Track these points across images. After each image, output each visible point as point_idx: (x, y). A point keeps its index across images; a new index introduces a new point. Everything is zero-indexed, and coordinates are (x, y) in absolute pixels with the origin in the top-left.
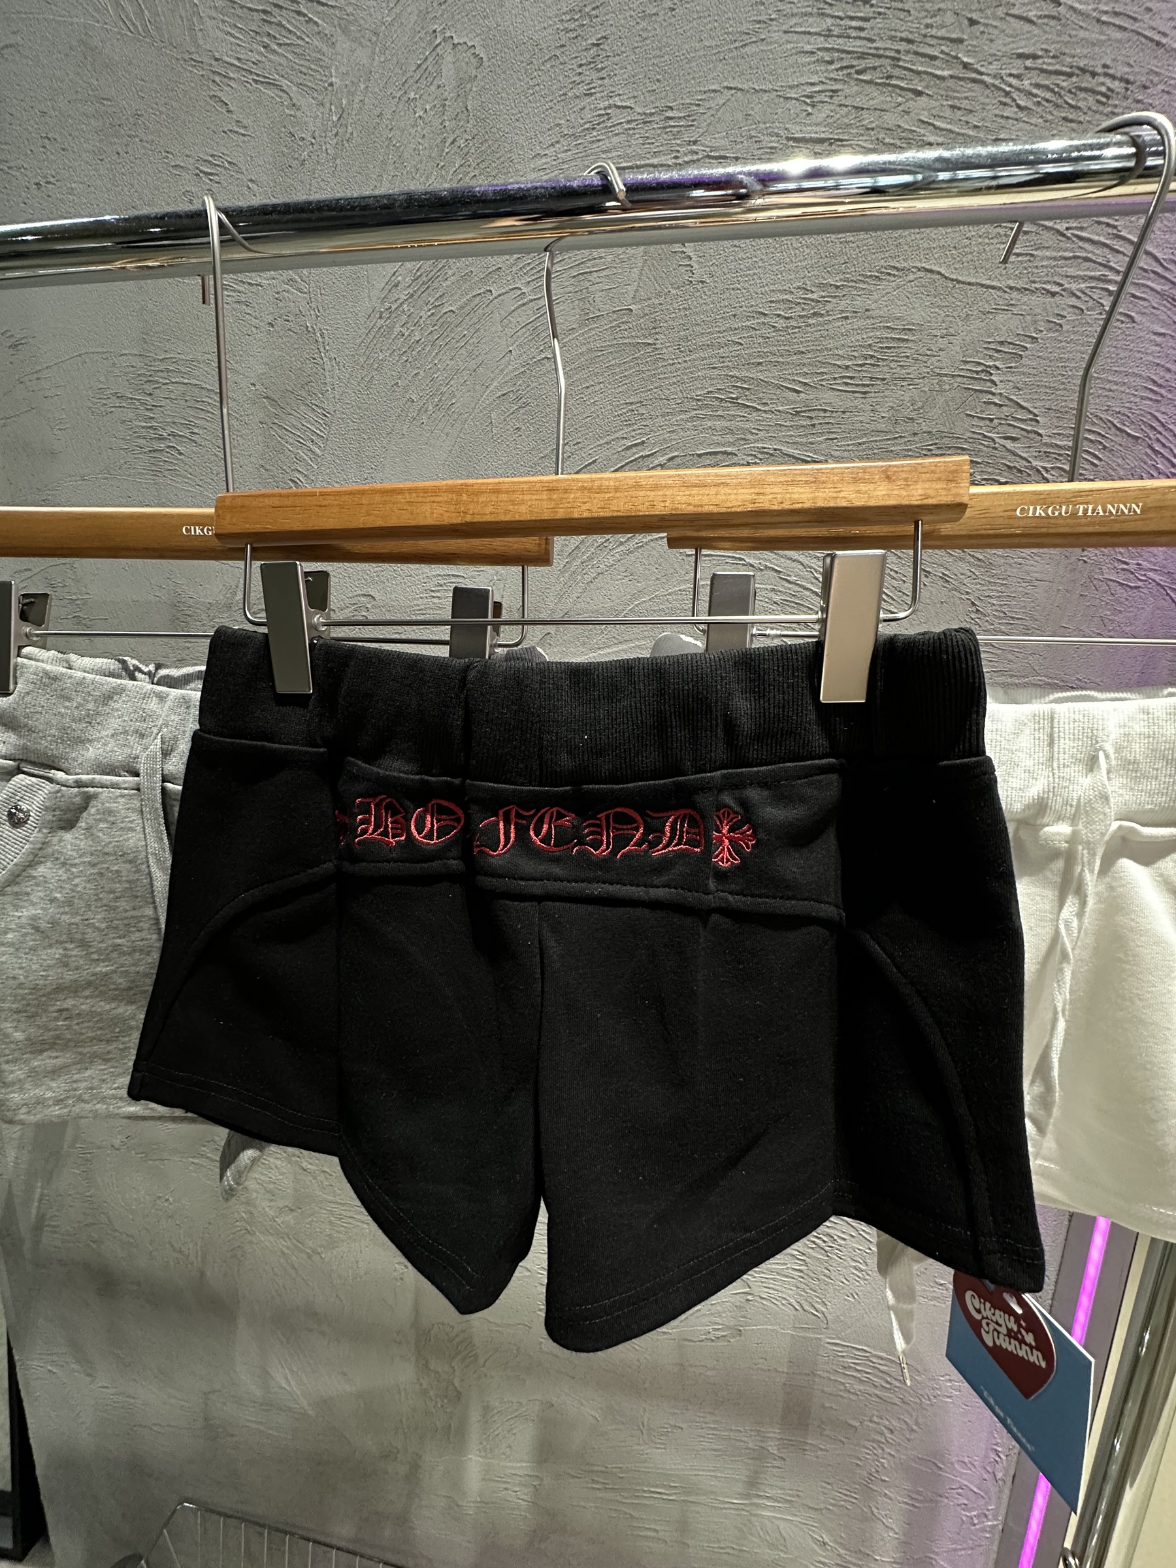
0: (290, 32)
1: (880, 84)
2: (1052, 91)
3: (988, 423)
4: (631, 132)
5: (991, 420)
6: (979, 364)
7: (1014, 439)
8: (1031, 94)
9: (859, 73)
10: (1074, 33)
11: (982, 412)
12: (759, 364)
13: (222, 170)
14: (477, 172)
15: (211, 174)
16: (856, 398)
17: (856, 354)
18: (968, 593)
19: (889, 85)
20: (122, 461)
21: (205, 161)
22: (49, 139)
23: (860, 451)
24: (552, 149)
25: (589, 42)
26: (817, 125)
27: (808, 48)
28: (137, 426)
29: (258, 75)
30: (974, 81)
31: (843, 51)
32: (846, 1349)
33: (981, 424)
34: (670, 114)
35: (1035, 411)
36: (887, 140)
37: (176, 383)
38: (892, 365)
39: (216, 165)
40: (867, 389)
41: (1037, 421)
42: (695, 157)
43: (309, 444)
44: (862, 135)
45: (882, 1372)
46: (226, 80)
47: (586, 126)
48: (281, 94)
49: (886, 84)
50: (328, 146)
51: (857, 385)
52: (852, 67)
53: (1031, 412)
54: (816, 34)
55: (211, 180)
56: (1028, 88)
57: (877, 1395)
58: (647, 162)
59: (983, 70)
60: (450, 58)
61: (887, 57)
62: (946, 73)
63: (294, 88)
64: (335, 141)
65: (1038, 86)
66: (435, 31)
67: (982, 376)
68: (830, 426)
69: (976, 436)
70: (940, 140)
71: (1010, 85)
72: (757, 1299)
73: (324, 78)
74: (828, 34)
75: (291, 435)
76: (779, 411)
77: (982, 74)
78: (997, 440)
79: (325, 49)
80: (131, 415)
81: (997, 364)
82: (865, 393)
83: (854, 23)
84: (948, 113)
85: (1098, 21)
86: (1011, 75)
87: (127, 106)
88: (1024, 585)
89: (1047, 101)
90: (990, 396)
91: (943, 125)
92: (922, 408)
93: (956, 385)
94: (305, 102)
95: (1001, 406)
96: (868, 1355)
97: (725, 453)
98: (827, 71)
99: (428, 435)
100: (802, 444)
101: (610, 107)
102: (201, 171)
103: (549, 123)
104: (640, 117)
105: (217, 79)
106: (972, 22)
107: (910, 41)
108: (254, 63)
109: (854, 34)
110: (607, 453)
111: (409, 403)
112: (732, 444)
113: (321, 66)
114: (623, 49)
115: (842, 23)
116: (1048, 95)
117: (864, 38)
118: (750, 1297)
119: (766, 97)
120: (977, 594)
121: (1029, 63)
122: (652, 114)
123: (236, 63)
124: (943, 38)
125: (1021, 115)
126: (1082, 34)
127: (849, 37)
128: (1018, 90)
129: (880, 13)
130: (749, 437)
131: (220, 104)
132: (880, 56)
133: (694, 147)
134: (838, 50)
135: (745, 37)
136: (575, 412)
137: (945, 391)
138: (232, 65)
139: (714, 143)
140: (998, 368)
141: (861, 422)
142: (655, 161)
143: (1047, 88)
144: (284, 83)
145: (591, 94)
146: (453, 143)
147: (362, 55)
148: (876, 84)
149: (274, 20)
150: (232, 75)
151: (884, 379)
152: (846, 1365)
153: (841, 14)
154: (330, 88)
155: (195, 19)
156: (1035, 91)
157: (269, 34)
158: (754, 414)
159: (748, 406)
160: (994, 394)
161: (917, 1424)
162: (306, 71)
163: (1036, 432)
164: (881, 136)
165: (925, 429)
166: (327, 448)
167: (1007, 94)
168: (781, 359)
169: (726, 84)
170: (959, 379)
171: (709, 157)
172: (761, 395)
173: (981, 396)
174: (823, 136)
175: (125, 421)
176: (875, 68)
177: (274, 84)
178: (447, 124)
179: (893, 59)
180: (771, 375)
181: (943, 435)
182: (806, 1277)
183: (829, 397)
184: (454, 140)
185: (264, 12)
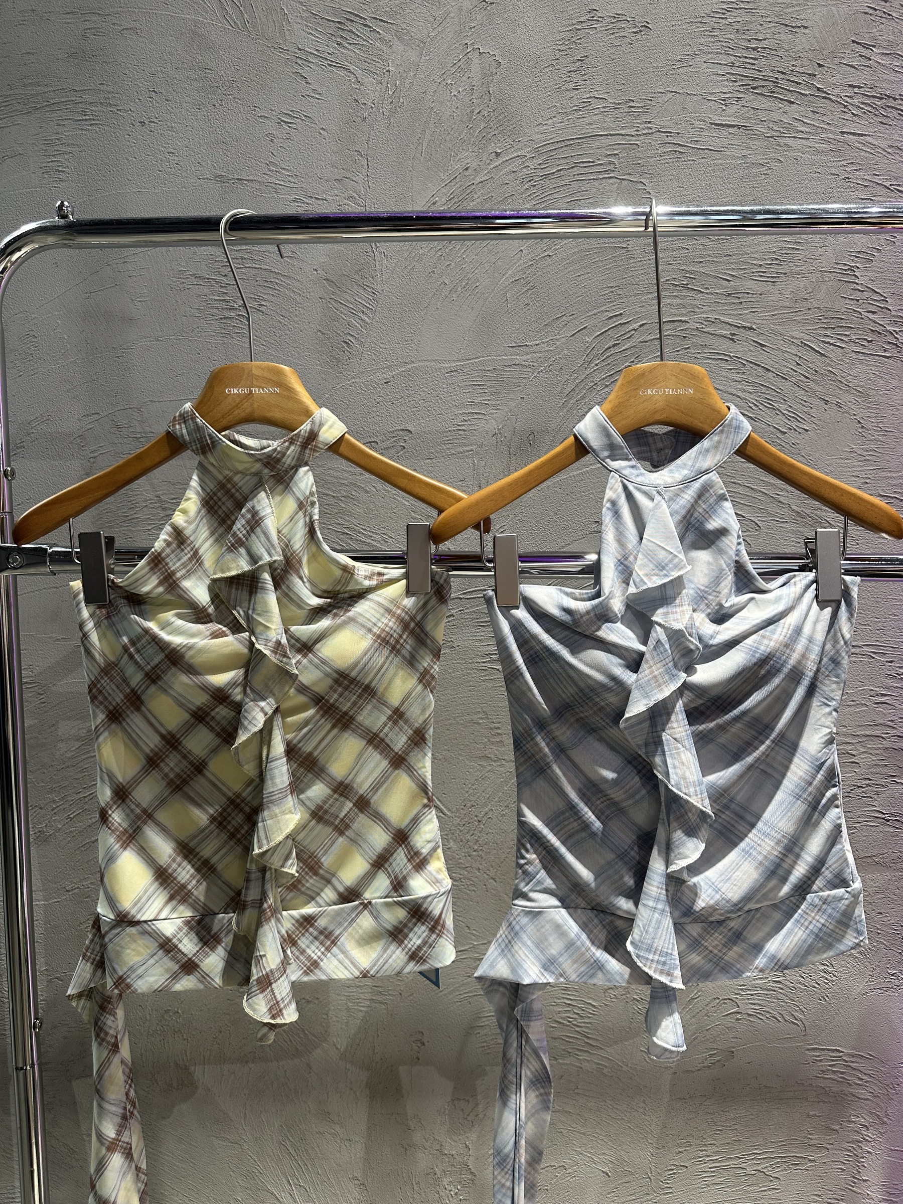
0: (358, 36)
1: (767, 96)
2: (872, 106)
3: (856, 302)
4: (606, 114)
5: (858, 300)
6: (846, 264)
7: (874, 313)
8: (859, 107)
9: (753, 88)
10: (880, 75)
11: (851, 295)
12: (701, 262)
13: (299, 120)
14: (496, 132)
15: (290, 123)
16: (768, 285)
17: (766, 257)
18: (855, 415)
19: (773, 97)
20: (195, 326)
21: (286, 114)
22: (156, 92)
23: (773, 320)
24: (551, 121)
25: (575, 58)
26: (729, 116)
27: (720, 72)
28: (211, 300)
29: (332, 61)
30: (824, 98)
31: (743, 76)
32: (824, 1053)
33: (852, 302)
34: (632, 104)
35: (885, 295)
36: (775, 128)
37: (249, 267)
38: (790, 264)
39: (294, 117)
40: (774, 280)
41: (887, 301)
42: (650, 131)
43: (360, 315)
44: (758, 124)
45: (855, 1069)
46: (307, 63)
47: (575, 108)
48: (350, 74)
49: (771, 96)
50: (384, 110)
51: (768, 277)
52: (749, 85)
53: (882, 295)
54: (725, 65)
55: (289, 127)
56: (858, 104)
57: (851, 1094)
58: (618, 132)
59: (829, 92)
60: (477, 61)
61: (770, 81)
62: (807, 92)
63: (360, 72)
64: (390, 107)
65: (863, 103)
66: (466, 44)
67: (849, 272)
68: (752, 303)
69: (849, 311)
70: (808, 130)
71: (847, 102)
72: (745, 1016)
73: (383, 67)
74: (732, 65)
75: (344, 307)
76: (717, 293)
77: (829, 94)
78: (863, 313)
79: (384, 48)
80: (206, 291)
81: (857, 265)
82: (773, 282)
83: (748, 61)
84: (811, 115)
85: (894, 70)
86: (846, 96)
87: (224, 75)
88: (891, 408)
89: (870, 112)
90: (855, 285)
91: (808, 122)
92: (812, 292)
93: (833, 278)
94: (368, 80)
95: (863, 291)
96: (841, 1054)
97: (681, 321)
98: (733, 86)
99: (457, 309)
100: (733, 315)
101: (591, 97)
102: (282, 121)
103: (548, 105)
104: (611, 105)
105: (299, 62)
106: (820, 65)
107: (783, 73)
108: (329, 53)
109: (749, 66)
110: (595, 322)
111: (442, 286)
112: (685, 315)
113: (381, 59)
114: (599, 64)
115: (741, 59)
116: (870, 109)
117: (755, 70)
118: (739, 1016)
119: (695, 98)
120: (861, 415)
121: (856, 90)
122: (619, 104)
123: (315, 52)
124: (804, 73)
125: (855, 118)
126: (885, 76)
127: (746, 68)
128: (852, 105)
129: (763, 56)
130: (697, 310)
131: (301, 78)
132: (766, 80)
133: (649, 125)
134: (739, 75)
135: (679, 63)
136: (571, 293)
137: (826, 281)
138: (311, 53)
139: (662, 123)
140: (858, 268)
141: (773, 301)
142: (623, 132)
143: (869, 105)
144: (352, 67)
145: (577, 89)
146: (479, 113)
147: (413, 55)
148: (765, 95)
149: (346, 28)
150: (311, 60)
151: (786, 274)
152: (824, 1069)
153: (739, 55)
154: (388, 73)
155: (284, 23)
156: (862, 106)
157: (342, 37)
158: (700, 295)
159: (695, 290)
160: (857, 284)
161: (887, 1115)
162: (369, 61)
163: (887, 308)
164: (770, 125)
165: (816, 306)
166: (375, 317)
167: (845, 107)
168: (715, 259)
169: (668, 89)
170: (834, 274)
171: (659, 131)
172: (703, 282)
173: (849, 284)
174: (733, 123)
175: (200, 295)
176: (763, 87)
177: (344, 68)
178: (475, 101)
179: (774, 82)
180: (709, 269)
181: (827, 310)
182: (784, 987)
183: (750, 284)
184: (480, 111)
185: (339, 22)
